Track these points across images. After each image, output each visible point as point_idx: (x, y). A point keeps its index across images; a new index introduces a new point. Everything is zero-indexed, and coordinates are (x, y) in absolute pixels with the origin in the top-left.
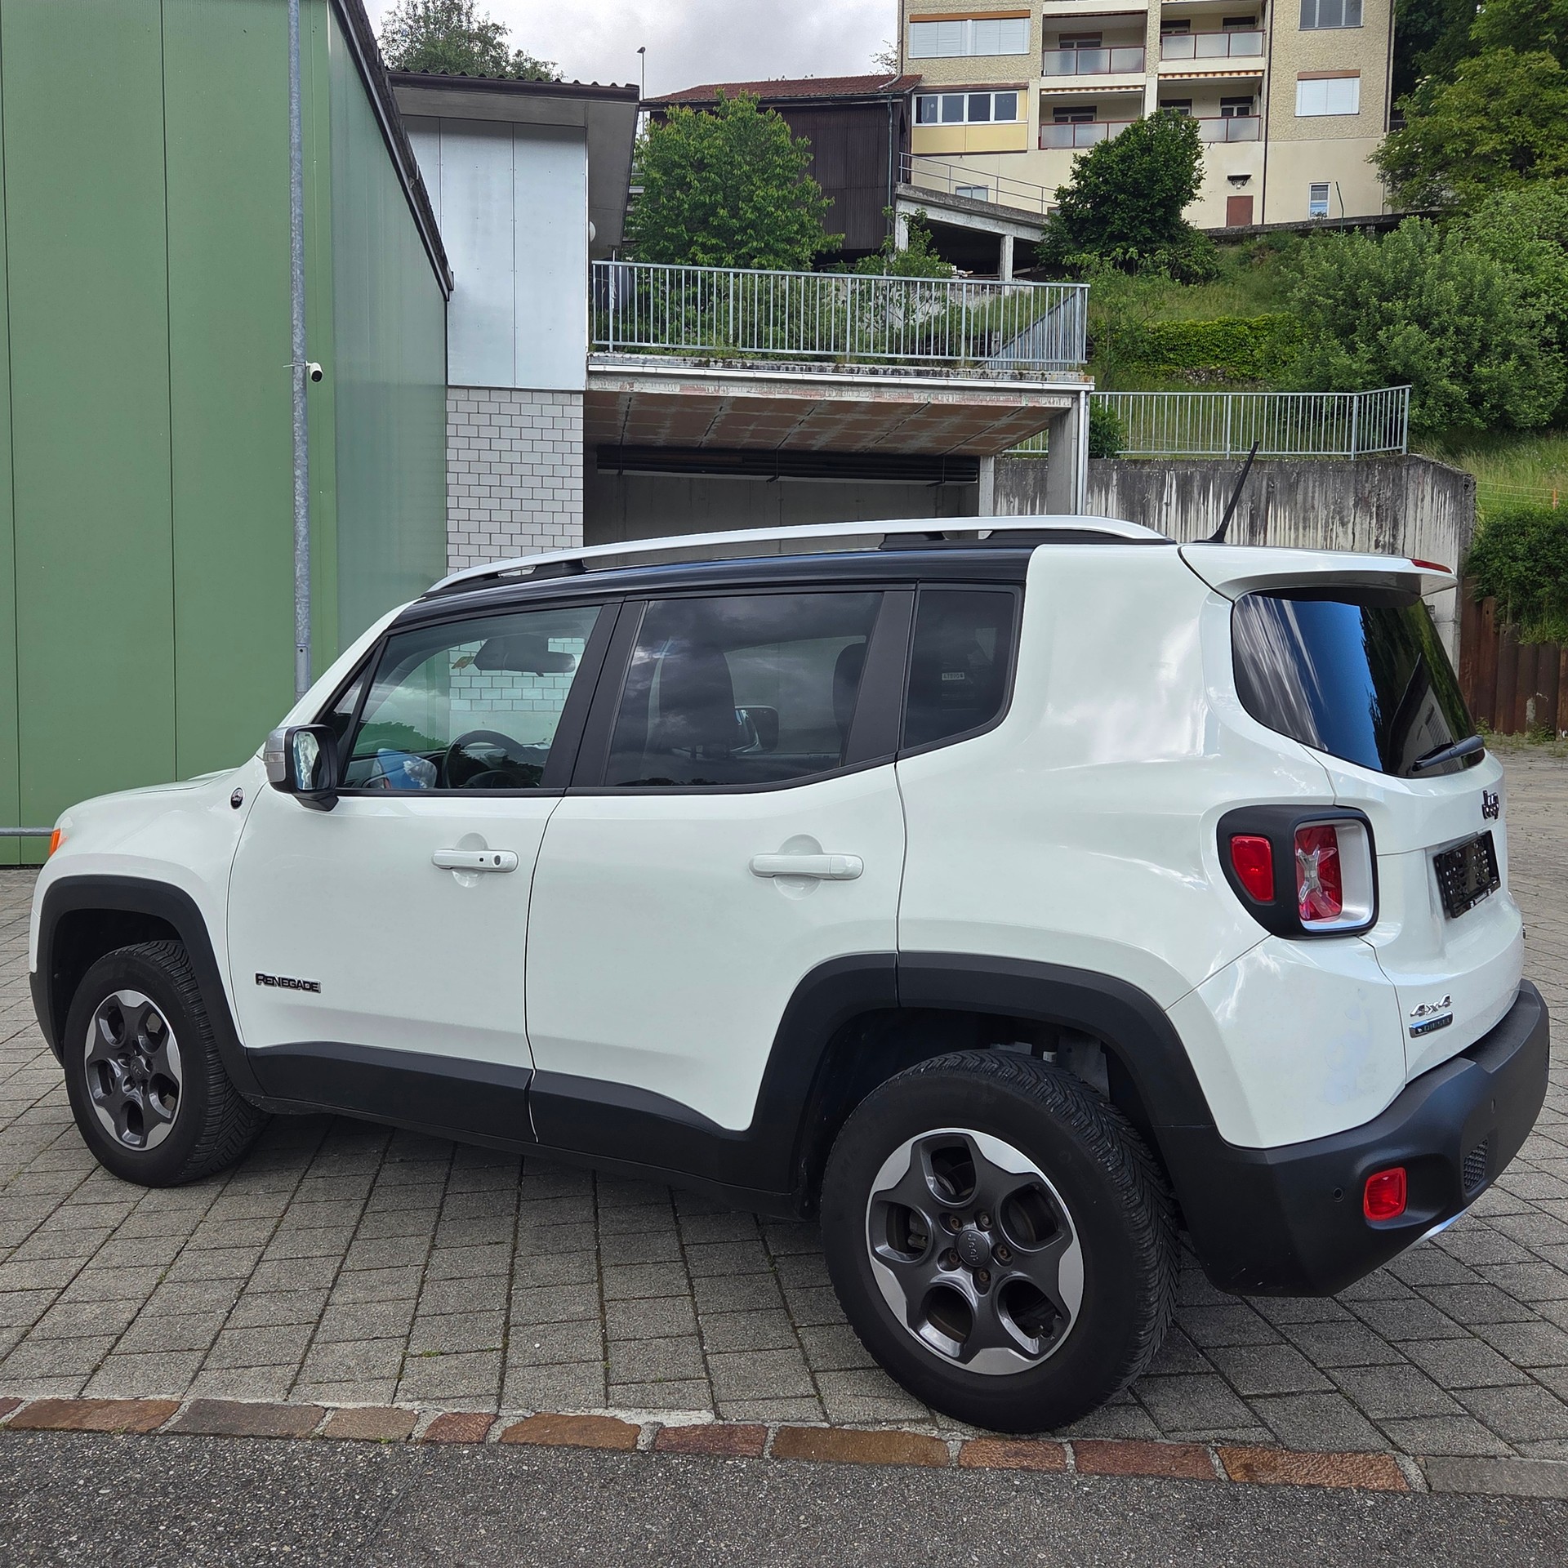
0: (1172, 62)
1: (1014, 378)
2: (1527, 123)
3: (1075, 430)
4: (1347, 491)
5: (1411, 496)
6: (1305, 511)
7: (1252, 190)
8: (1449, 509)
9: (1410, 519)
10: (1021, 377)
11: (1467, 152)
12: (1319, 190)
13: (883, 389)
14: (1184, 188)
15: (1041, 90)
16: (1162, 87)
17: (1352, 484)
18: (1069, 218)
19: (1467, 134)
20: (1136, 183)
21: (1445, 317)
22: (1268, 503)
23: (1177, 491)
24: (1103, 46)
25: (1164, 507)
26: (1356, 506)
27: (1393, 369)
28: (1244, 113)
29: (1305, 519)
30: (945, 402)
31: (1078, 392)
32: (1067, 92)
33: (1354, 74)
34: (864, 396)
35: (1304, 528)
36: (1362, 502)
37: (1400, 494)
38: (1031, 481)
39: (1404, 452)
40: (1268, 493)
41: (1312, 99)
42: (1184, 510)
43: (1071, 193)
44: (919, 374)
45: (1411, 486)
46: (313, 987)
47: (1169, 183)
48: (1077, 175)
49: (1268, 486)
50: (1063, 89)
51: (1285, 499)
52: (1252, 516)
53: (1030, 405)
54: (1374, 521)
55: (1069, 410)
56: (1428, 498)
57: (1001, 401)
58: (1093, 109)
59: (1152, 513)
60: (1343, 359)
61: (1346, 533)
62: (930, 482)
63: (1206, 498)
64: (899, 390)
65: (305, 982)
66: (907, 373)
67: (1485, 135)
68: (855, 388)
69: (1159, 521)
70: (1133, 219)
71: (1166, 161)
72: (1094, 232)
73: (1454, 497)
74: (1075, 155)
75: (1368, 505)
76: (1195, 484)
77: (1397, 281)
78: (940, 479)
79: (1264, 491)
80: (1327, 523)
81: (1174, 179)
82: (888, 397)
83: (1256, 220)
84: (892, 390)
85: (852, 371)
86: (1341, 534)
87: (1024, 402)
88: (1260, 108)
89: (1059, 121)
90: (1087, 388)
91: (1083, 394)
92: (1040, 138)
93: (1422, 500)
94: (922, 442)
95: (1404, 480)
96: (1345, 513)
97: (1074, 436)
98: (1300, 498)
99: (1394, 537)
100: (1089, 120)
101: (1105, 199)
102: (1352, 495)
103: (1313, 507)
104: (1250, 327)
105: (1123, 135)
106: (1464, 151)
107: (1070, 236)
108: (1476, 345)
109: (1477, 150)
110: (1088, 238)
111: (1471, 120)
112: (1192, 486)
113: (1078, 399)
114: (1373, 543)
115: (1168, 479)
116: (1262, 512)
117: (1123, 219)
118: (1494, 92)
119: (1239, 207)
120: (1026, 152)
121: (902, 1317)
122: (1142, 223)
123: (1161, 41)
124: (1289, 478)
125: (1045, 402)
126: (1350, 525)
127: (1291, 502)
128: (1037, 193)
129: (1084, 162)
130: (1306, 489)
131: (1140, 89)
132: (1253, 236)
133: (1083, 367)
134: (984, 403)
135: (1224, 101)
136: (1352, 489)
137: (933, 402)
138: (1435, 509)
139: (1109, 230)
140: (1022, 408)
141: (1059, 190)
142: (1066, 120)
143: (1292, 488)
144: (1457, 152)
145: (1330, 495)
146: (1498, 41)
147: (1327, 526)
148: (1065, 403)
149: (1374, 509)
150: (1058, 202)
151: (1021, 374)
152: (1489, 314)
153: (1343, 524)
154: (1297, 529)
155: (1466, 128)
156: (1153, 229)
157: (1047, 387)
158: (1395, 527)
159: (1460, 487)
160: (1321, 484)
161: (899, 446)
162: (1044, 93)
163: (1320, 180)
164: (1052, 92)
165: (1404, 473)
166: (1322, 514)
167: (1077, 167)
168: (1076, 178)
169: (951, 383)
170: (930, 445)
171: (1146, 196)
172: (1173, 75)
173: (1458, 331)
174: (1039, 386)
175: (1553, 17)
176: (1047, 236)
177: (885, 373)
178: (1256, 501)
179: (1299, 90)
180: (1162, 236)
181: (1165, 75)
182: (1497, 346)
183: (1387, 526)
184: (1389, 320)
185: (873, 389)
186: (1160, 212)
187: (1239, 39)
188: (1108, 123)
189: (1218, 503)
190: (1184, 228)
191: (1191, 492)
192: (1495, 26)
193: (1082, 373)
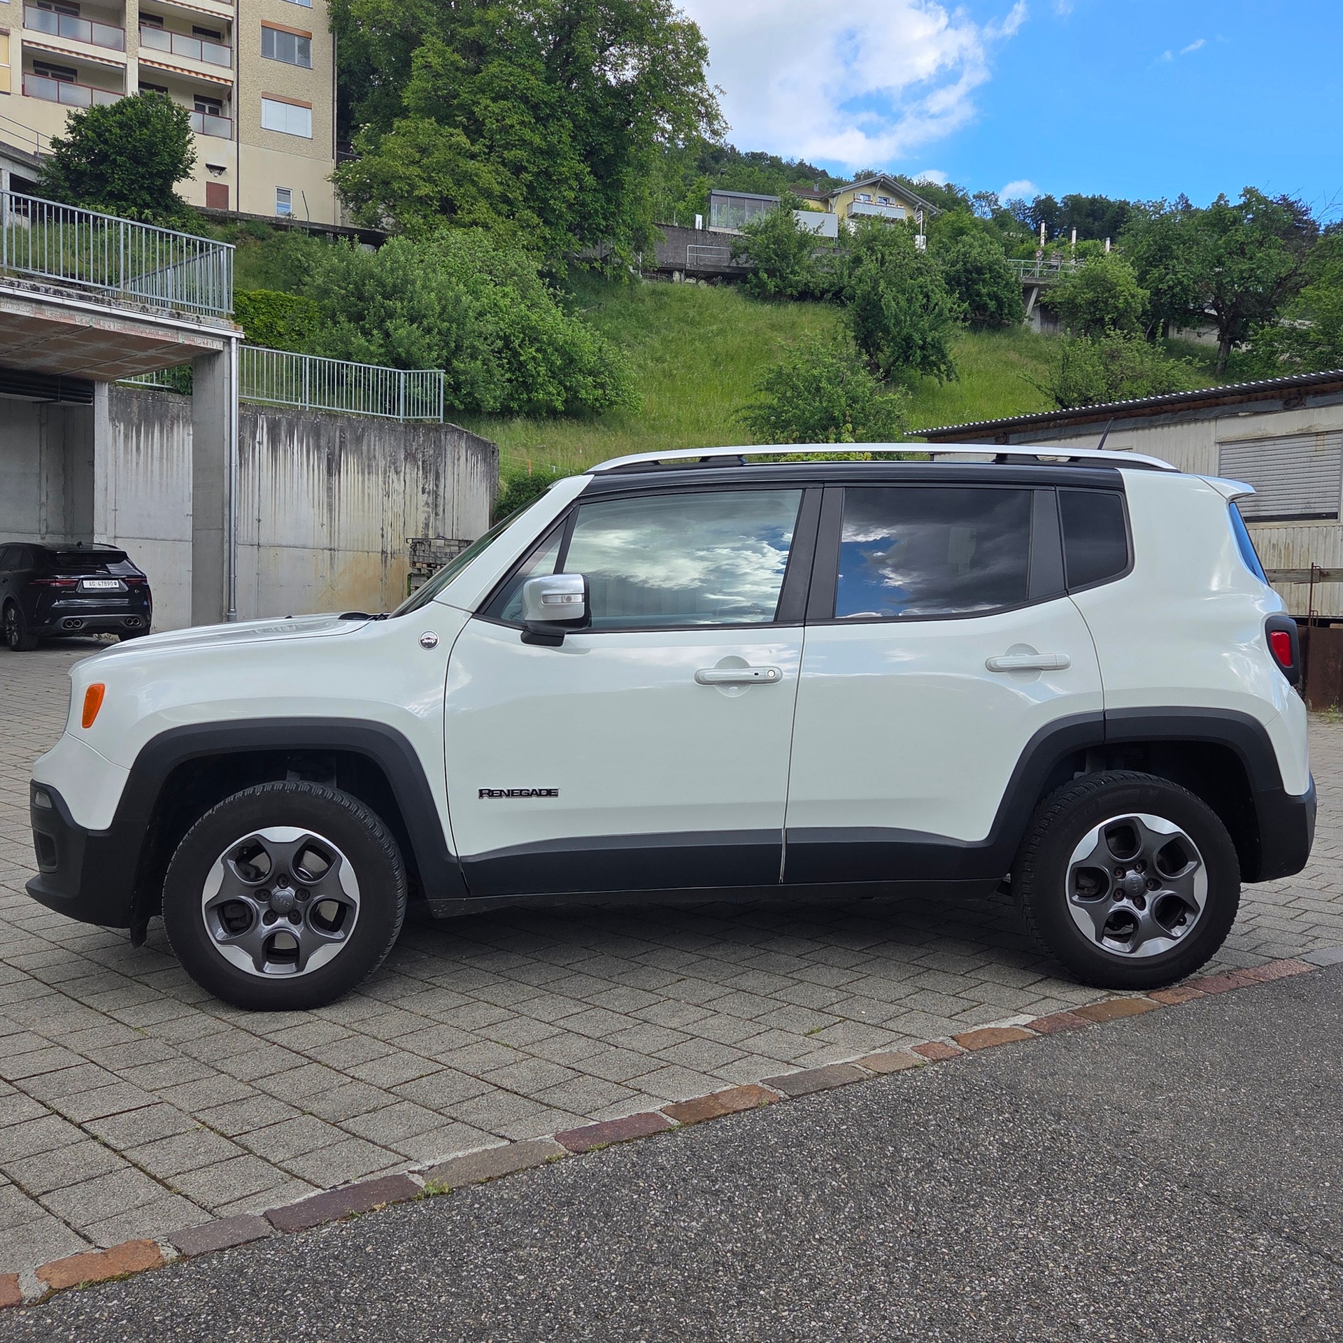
0: (149, 51)
1: (172, 316)
2: (449, 181)
3: (227, 371)
4: (399, 446)
5: (448, 455)
6: (369, 459)
7: (227, 180)
8: (480, 468)
9: (449, 473)
10: (179, 316)
11: (410, 192)
12: (283, 193)
13: (43, 307)
14: (178, 167)
15: (23, 40)
16: (143, 70)
17: (403, 441)
18: (66, 167)
19: (408, 178)
20: (135, 150)
21: (432, 320)
22: (341, 450)
23: (268, 433)
24: (81, 16)
25: (257, 445)
26: (406, 459)
27: (399, 355)
28: (214, 112)
29: (369, 466)
30: (107, 328)
31: (229, 338)
32: (50, 49)
33: (307, 106)
34: (24, 311)
35: (369, 473)
36: (410, 457)
37: (440, 453)
38: (135, 409)
39: (442, 422)
40: (341, 442)
41: (274, 116)
42: (274, 449)
43: (68, 145)
44: (81, 298)
45: (449, 448)
46: (550, 793)
47: (167, 160)
48: (72, 130)
49: (341, 436)
50: (46, 46)
51: (354, 448)
52: (328, 459)
53: (186, 342)
54: (421, 472)
55: (219, 352)
56: (463, 459)
57: (160, 335)
58: (74, 72)
59: (246, 449)
60: (359, 340)
61: (399, 480)
62: (43, 399)
63: (292, 440)
64: (60, 310)
65: (540, 790)
66: (69, 296)
67: (422, 183)
68: (15, 302)
69: (254, 457)
70: (133, 182)
71: (164, 138)
72: (92, 187)
73: (485, 460)
74: (69, 112)
75: (415, 460)
76: (283, 428)
77: (394, 286)
78: (56, 398)
79: (337, 440)
80: (385, 470)
81: (170, 155)
82: (48, 314)
83: (232, 207)
84: (53, 308)
85: (11, 284)
86: (395, 481)
87: (181, 339)
88: (230, 111)
89: (38, 73)
90: (238, 335)
91: (234, 340)
92: (23, 86)
93: (458, 459)
94: (50, 361)
95: (443, 443)
96: (398, 464)
97: (227, 375)
98: (365, 448)
99: (437, 486)
100: (70, 80)
101: (103, 158)
102: (402, 450)
103: (375, 457)
104: (249, 298)
105: (118, 105)
106: (407, 192)
107: (67, 184)
108: (453, 345)
109: (416, 193)
110: (87, 191)
111: (411, 168)
112: (280, 430)
113: (229, 344)
114: (420, 489)
115: (260, 422)
116: (336, 457)
117: (123, 181)
118: (423, 151)
119: (217, 193)
120: (9, 94)
121: (1091, 936)
122: (142, 188)
123: (140, 29)
124: (356, 432)
125: (199, 342)
126: (402, 474)
127: (358, 452)
128: (32, 137)
129: (78, 118)
130: (369, 441)
131: (121, 66)
132: (234, 220)
133: (234, 317)
134: (144, 335)
135: (197, 98)
136: (402, 446)
137: (95, 326)
138: (469, 469)
139: (109, 189)
140: (178, 344)
141: (54, 139)
142: (46, 74)
143: (359, 440)
144: (402, 190)
145: (387, 449)
146: (426, 112)
147: (385, 474)
148: (217, 345)
149: (420, 463)
150: (55, 150)
151: (179, 314)
152: (461, 325)
153: (397, 473)
154: (363, 474)
155: (407, 173)
156: (151, 195)
157: (203, 329)
158: (437, 478)
159: (488, 451)
160: (380, 440)
161: (20, 361)
162: (25, 44)
163: (284, 186)
164: (34, 46)
165: (443, 437)
166: (382, 463)
167: (72, 122)
168: (71, 132)
169: (115, 312)
170: (53, 364)
171: (145, 165)
172: (152, 62)
173: (440, 333)
174: (196, 327)
175: (462, 104)
176: (44, 179)
177: (47, 291)
178: (332, 448)
179: (263, 107)
180: (159, 204)
181: (145, 60)
182: (467, 348)
183: (431, 477)
184: (391, 315)
185: (34, 305)
186: (159, 182)
187: (209, 47)
188: (92, 89)
189: (302, 446)
190: (176, 199)
191: (279, 434)
192: (420, 99)
193: (232, 322)
